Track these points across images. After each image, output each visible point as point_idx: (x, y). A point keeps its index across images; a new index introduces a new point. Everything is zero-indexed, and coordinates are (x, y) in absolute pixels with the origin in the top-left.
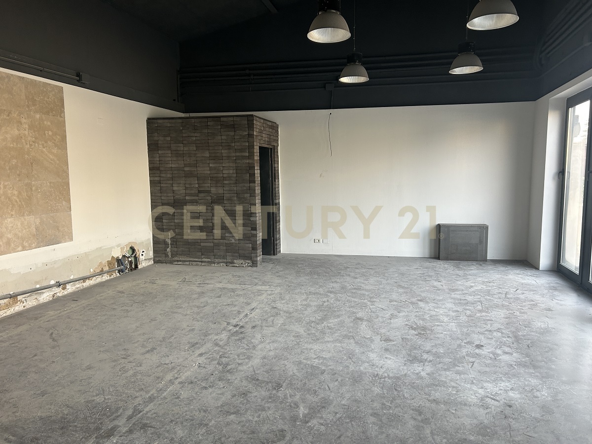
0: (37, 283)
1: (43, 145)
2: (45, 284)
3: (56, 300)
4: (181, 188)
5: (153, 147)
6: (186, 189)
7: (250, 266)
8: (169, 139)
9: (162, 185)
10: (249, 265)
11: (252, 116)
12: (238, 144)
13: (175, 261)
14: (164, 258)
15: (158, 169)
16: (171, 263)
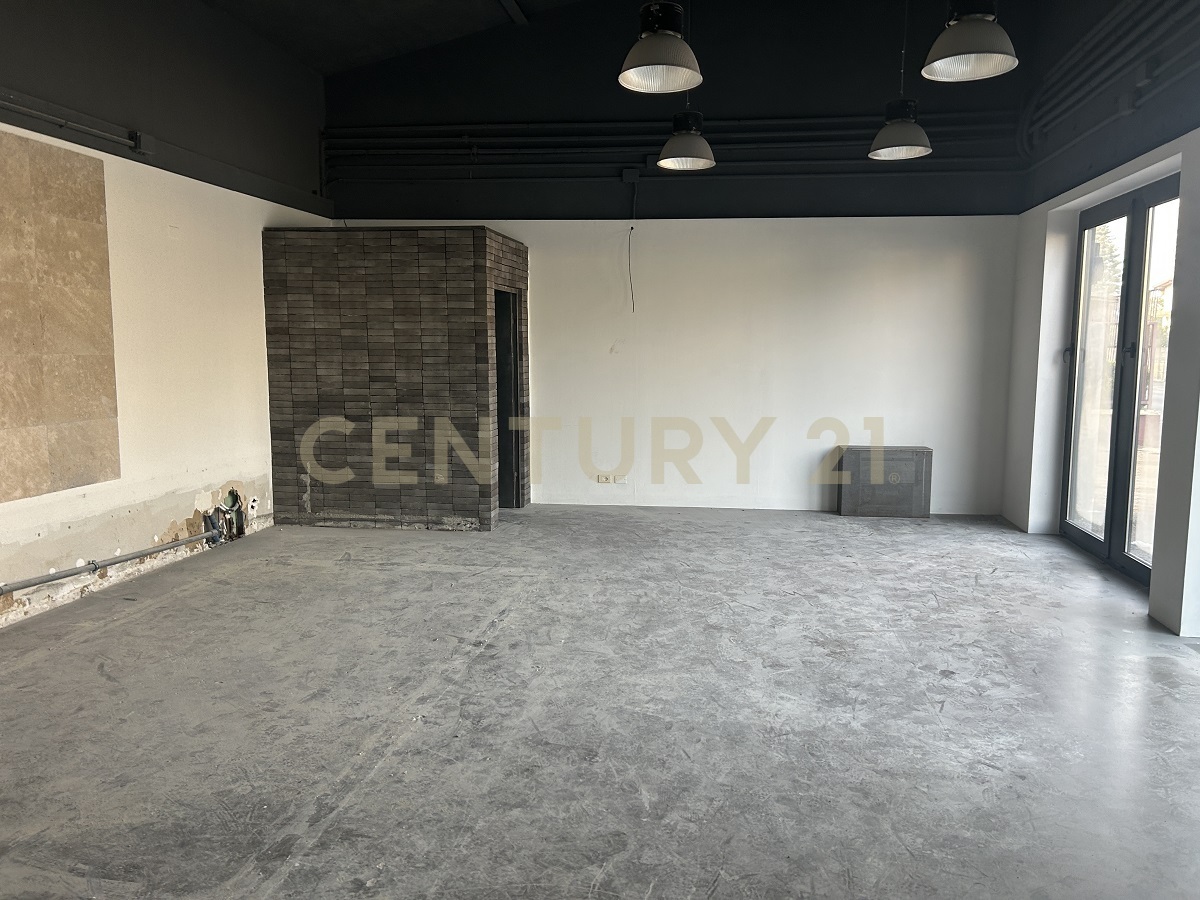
0: (50, 564)
1: (64, 279)
2: (66, 567)
3: (87, 600)
4: (334, 372)
5: (274, 286)
6: (344, 372)
7: (475, 529)
8: (309, 271)
9: (294, 365)
10: (473, 526)
11: (483, 228)
12: (453, 284)
13: (319, 520)
14: (296, 515)
15: (286, 332)
16: (311, 523)
